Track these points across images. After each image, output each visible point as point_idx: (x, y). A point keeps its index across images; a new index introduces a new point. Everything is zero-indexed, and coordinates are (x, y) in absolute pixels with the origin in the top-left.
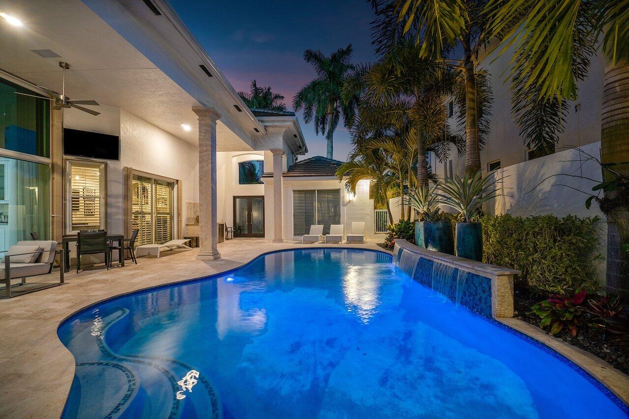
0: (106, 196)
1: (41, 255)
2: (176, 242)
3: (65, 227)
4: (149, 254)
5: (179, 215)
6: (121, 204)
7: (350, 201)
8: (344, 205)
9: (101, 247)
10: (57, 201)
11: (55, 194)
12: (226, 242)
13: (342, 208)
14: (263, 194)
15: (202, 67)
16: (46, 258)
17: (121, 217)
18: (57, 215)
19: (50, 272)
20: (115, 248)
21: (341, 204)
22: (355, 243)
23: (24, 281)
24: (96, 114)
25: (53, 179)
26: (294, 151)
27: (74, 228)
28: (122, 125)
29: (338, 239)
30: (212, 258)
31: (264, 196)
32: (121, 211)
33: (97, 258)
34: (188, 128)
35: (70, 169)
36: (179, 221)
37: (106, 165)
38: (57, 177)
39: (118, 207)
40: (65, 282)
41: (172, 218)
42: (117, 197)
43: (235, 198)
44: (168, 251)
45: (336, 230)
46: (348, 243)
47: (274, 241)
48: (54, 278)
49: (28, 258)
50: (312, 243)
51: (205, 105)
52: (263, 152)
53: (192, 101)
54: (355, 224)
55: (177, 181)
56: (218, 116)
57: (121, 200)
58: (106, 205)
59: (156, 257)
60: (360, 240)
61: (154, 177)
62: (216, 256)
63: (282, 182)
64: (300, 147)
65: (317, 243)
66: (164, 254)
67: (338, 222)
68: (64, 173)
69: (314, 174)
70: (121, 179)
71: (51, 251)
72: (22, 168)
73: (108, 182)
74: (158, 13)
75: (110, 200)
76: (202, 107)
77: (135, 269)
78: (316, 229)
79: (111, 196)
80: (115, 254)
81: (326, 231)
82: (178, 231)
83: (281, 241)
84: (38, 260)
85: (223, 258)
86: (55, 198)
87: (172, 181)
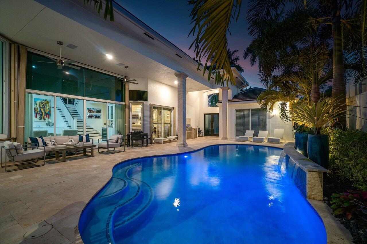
0: (143, 116)
1: (118, 140)
2: (172, 137)
3: (130, 129)
4: (159, 142)
5: (174, 124)
6: (148, 120)
7: (274, 116)
8: (269, 118)
9: (139, 138)
10: (127, 119)
11: (126, 116)
12: (198, 138)
13: (268, 120)
14: (218, 112)
15: (177, 54)
16: (119, 141)
17: (148, 125)
18: (127, 124)
19: (120, 147)
20: (145, 139)
21: (267, 117)
22: (274, 143)
23: (114, 149)
24: (137, 84)
25: (126, 110)
26: (239, 86)
27: (133, 130)
28: (149, 86)
29: (262, 140)
30: (183, 146)
31: (218, 113)
32: (148, 123)
33: (139, 142)
34: (176, 83)
35: (132, 107)
36: (174, 127)
37: (143, 103)
38: (127, 110)
39: (147, 121)
40: (125, 151)
41: (171, 126)
42: (147, 117)
43: (205, 115)
44: (169, 141)
45: (262, 134)
46: (269, 143)
47: (223, 139)
48: (121, 149)
49: (114, 141)
50: (244, 141)
51: (180, 72)
52: (218, 89)
53: (174, 71)
54: (276, 131)
55: (174, 108)
56: (187, 76)
57: (148, 118)
58: (143, 120)
59: (161, 143)
60: (277, 141)
61: (163, 107)
62: (185, 145)
63: (227, 106)
64: (242, 83)
65: (247, 141)
66: (164, 142)
67: (264, 129)
68: (129, 108)
69: (249, 100)
70: (149, 109)
71: (121, 139)
72: (117, 107)
73: (144, 111)
74: (153, 39)
75: (145, 118)
76: (178, 73)
77: (151, 148)
78: (250, 133)
79: (145, 117)
80: (145, 141)
81: (256, 134)
82: (174, 132)
83: (226, 139)
84: (117, 142)
85: (189, 146)
86: (126, 118)
87: (171, 108)
